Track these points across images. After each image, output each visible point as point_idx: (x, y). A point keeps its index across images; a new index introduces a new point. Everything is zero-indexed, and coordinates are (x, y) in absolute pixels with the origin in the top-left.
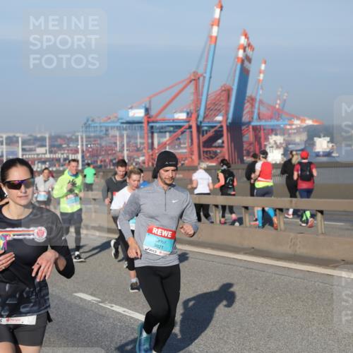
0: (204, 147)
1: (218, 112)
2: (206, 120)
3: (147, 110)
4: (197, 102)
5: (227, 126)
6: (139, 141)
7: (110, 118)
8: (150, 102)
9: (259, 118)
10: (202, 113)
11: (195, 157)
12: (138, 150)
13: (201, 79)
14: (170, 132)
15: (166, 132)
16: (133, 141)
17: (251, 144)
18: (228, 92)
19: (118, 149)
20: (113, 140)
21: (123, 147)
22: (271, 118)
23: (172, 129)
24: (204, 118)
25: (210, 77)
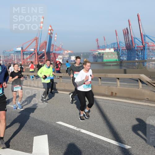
0: (39, 59)
1: (43, 49)
2: (40, 51)
3: (22, 48)
4: (37, 46)
5: (46, 53)
6: (20, 57)
7: (11, 51)
8: (23, 46)
9: (55, 51)
10: (38, 49)
11: (37, 62)
12: (20, 60)
13: (38, 39)
14: (29, 55)
15: (28, 55)
16: (18, 57)
17: (53, 58)
18: (46, 43)
19: (13, 60)
20: (12, 57)
21: (15, 59)
22: (59, 50)
23: (29, 54)
24: (39, 50)
25: (41, 39)
